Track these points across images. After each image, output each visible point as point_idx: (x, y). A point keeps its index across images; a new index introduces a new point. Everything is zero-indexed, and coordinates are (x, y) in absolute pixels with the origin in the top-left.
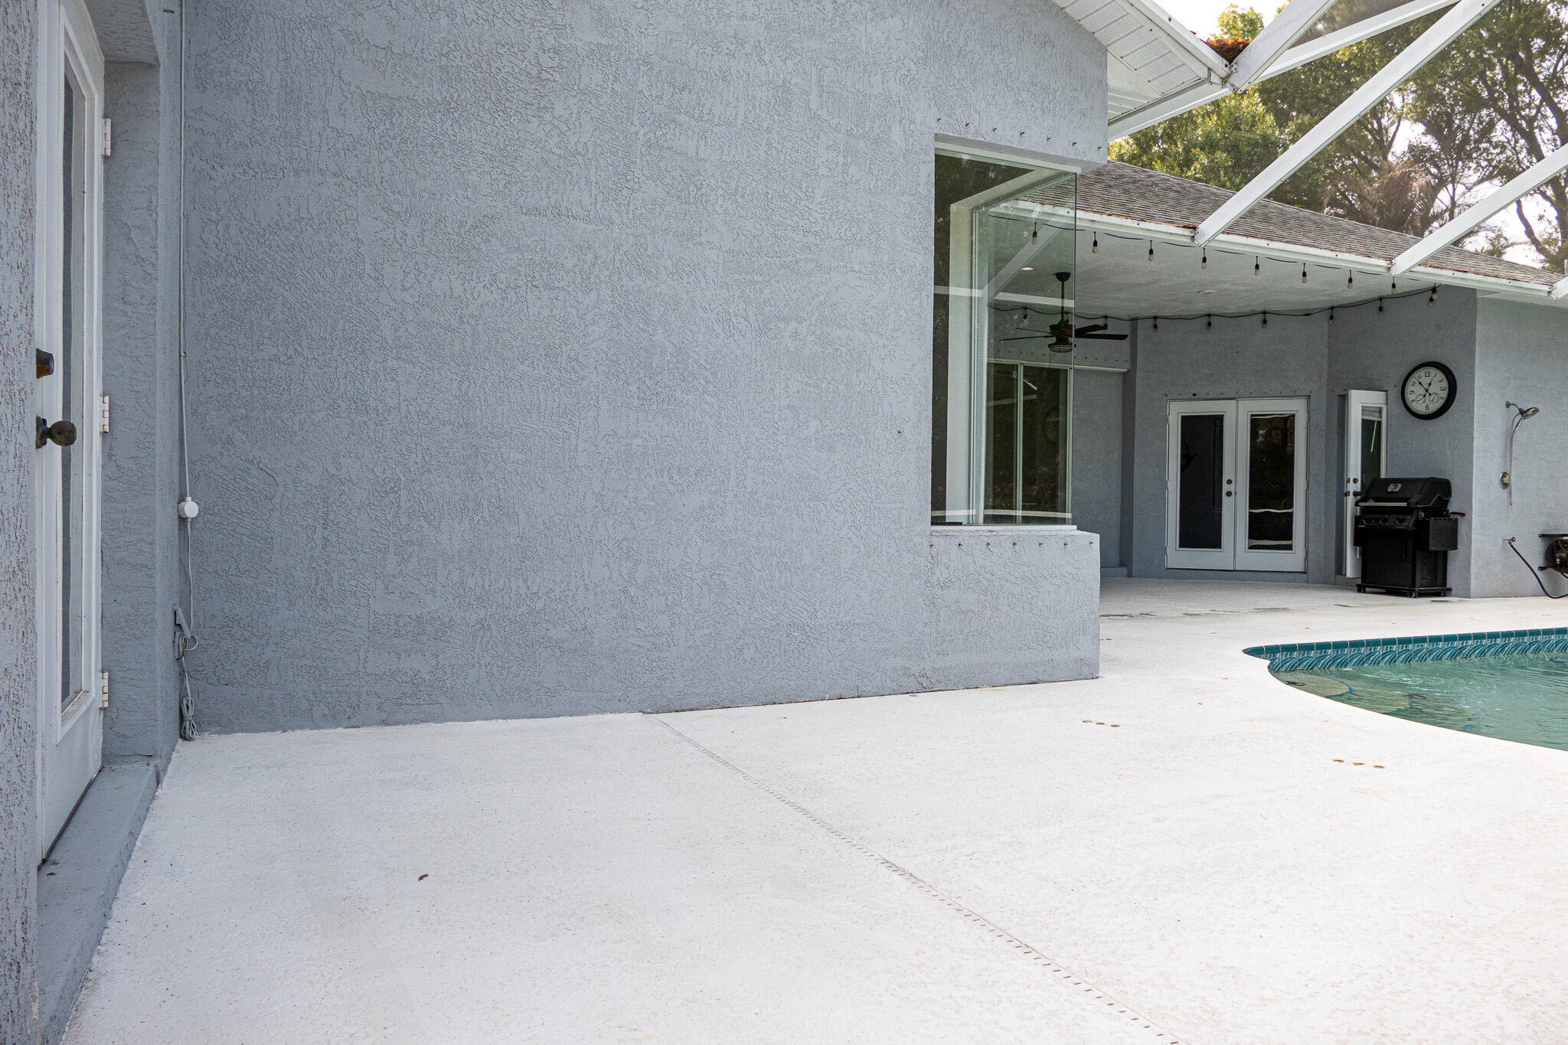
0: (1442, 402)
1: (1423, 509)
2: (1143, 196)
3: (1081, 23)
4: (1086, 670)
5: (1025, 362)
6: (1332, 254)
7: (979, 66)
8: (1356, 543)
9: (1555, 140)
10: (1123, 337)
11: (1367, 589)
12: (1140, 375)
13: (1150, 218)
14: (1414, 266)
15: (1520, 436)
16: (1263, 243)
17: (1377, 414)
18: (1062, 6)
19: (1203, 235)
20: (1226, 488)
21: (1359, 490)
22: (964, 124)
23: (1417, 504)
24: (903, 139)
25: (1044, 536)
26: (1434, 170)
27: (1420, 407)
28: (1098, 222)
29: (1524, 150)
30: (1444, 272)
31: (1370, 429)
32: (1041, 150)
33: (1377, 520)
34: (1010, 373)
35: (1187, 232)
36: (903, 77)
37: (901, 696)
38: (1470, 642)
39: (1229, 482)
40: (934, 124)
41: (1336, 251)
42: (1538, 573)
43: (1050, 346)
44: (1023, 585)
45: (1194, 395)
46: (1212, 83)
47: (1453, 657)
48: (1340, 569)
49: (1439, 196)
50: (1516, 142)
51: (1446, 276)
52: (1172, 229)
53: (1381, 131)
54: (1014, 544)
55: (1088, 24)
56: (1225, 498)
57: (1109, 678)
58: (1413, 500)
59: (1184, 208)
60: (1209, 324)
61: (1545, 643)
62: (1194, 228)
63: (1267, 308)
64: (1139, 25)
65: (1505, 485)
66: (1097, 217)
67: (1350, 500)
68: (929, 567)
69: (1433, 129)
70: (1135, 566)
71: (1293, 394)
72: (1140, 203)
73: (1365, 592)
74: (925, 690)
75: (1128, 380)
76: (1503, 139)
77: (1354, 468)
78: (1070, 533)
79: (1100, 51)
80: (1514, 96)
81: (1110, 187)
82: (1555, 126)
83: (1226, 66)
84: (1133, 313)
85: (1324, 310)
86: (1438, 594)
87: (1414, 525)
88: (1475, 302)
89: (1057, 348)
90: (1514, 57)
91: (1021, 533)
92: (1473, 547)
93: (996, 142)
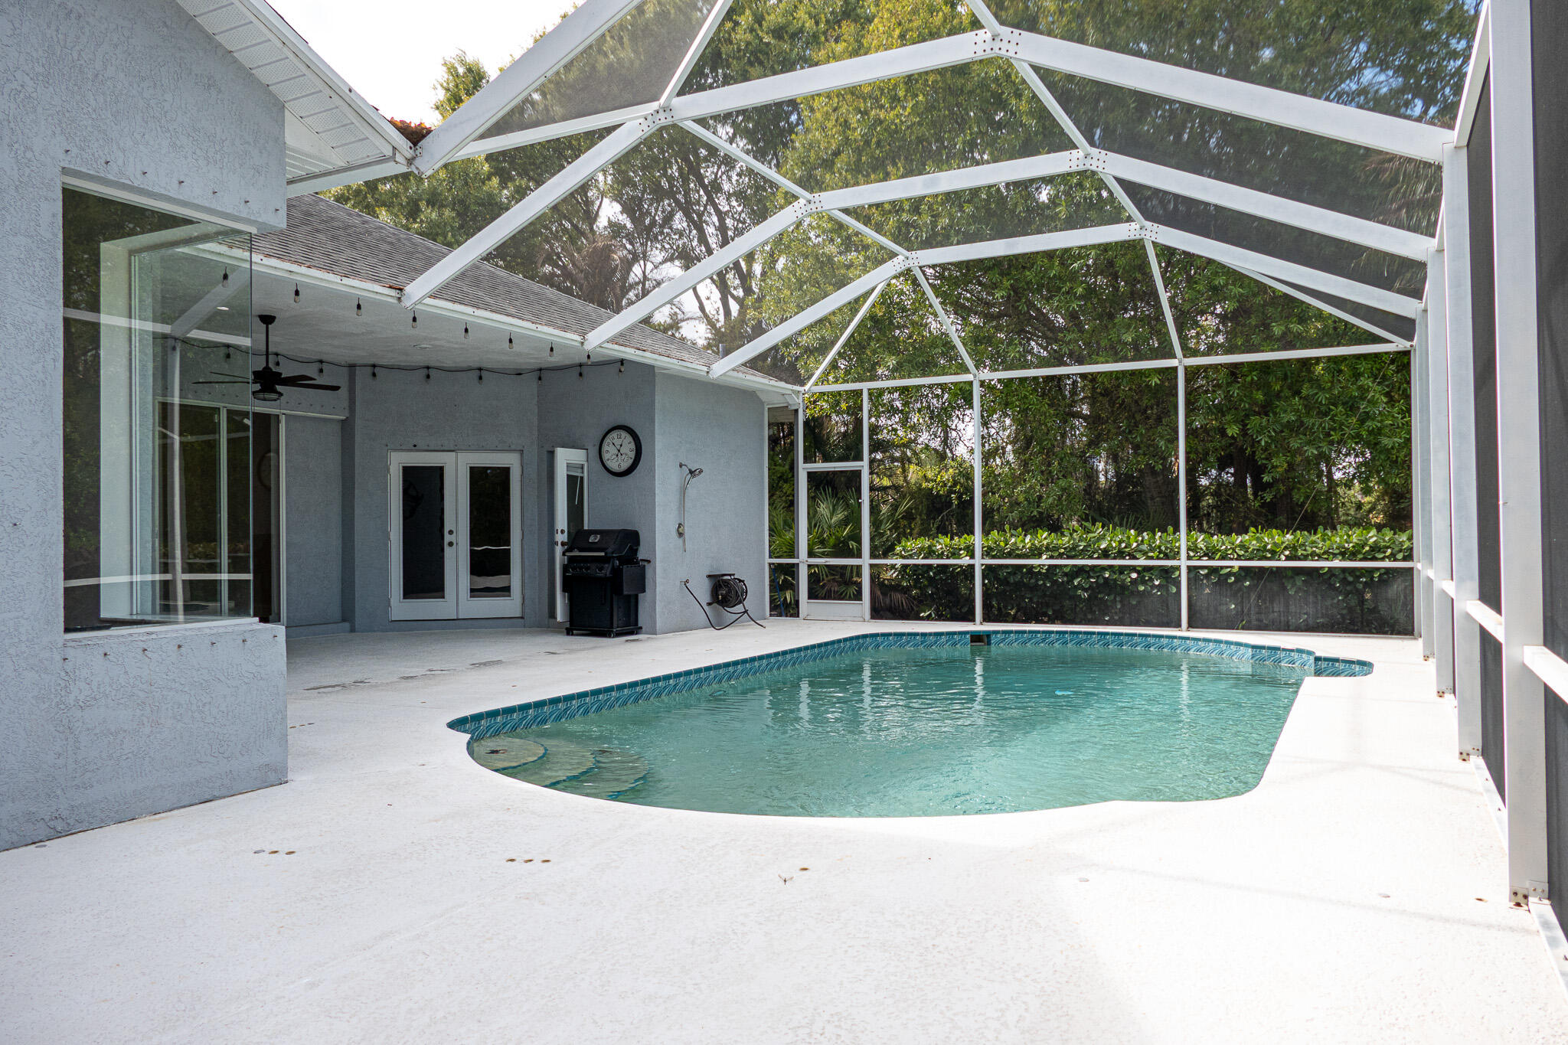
0: (631, 462)
1: (618, 558)
2: (352, 246)
3: (253, 71)
4: (272, 777)
5: (227, 405)
6: (533, 326)
7: (124, 97)
8: (564, 589)
9: (717, 235)
10: (336, 388)
11: (575, 632)
12: (359, 422)
13: (354, 273)
14: (603, 343)
15: (691, 492)
16: (469, 310)
17: (580, 470)
18: (230, 49)
19: (409, 298)
20: (447, 538)
21: (566, 540)
22: (103, 161)
23: (613, 553)
24: (16, 168)
25: (219, 635)
26: (629, 247)
27: (614, 465)
28: (297, 273)
29: (696, 239)
30: (628, 350)
31: (574, 483)
32: (206, 204)
33: (581, 568)
34: (212, 416)
35: (393, 293)
36: (14, 92)
37: (24, 848)
38: (649, 686)
39: (451, 532)
40: (62, 155)
41: (536, 323)
42: (706, 608)
43: (254, 393)
44: (193, 692)
45: (415, 446)
46: (397, 163)
47: (636, 701)
48: (552, 614)
49: (634, 269)
50: (690, 232)
51: (629, 353)
52: (377, 288)
53: (588, 203)
54: (179, 647)
55: (264, 75)
56: (447, 549)
57: (300, 780)
58: (610, 550)
59: (393, 264)
60: (428, 377)
61: (706, 679)
62: (401, 290)
63: (484, 365)
64: (317, 89)
65: (681, 535)
66: (294, 268)
67: (559, 550)
68: (63, 685)
69: (626, 210)
70: (358, 621)
71: (507, 448)
72: (349, 253)
73: (572, 635)
74: (59, 835)
75: (347, 427)
76: (679, 227)
77: (562, 521)
78: (250, 628)
79: (278, 108)
80: (687, 194)
81: (318, 231)
82: (717, 224)
83: (411, 148)
84: (351, 361)
85: (534, 371)
86: (632, 633)
87: (610, 573)
88: (654, 374)
89: (261, 395)
90: (686, 160)
91: (188, 633)
92: (657, 590)
93: (146, 187)
